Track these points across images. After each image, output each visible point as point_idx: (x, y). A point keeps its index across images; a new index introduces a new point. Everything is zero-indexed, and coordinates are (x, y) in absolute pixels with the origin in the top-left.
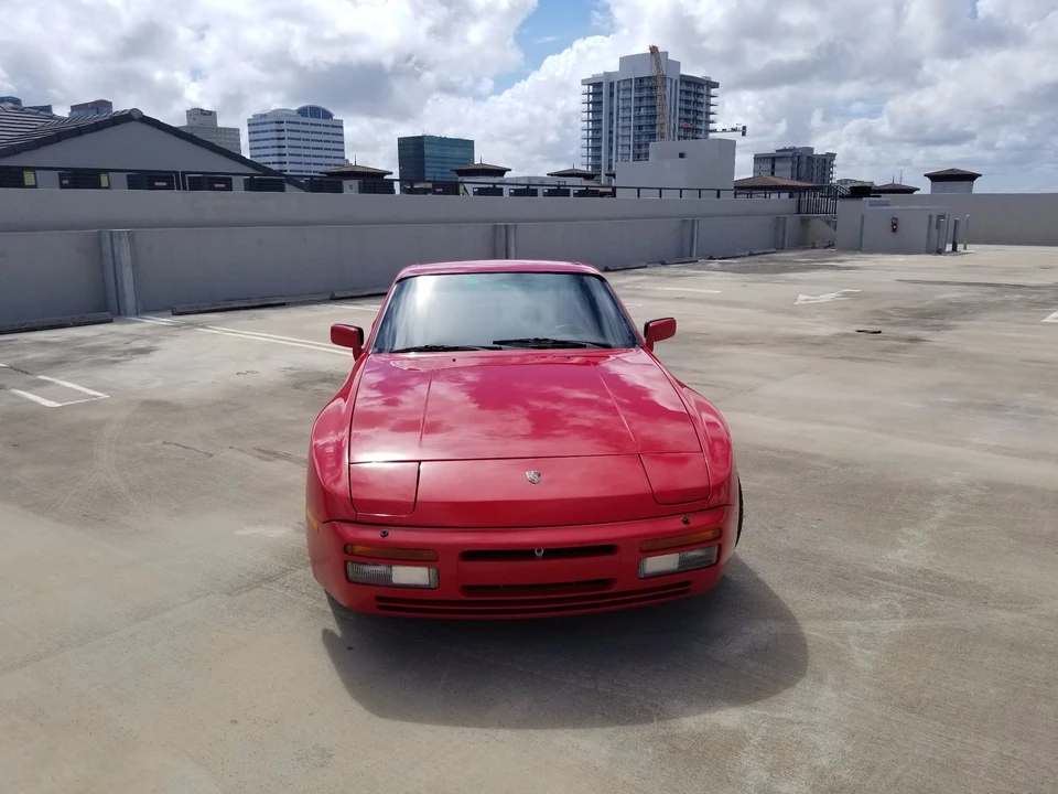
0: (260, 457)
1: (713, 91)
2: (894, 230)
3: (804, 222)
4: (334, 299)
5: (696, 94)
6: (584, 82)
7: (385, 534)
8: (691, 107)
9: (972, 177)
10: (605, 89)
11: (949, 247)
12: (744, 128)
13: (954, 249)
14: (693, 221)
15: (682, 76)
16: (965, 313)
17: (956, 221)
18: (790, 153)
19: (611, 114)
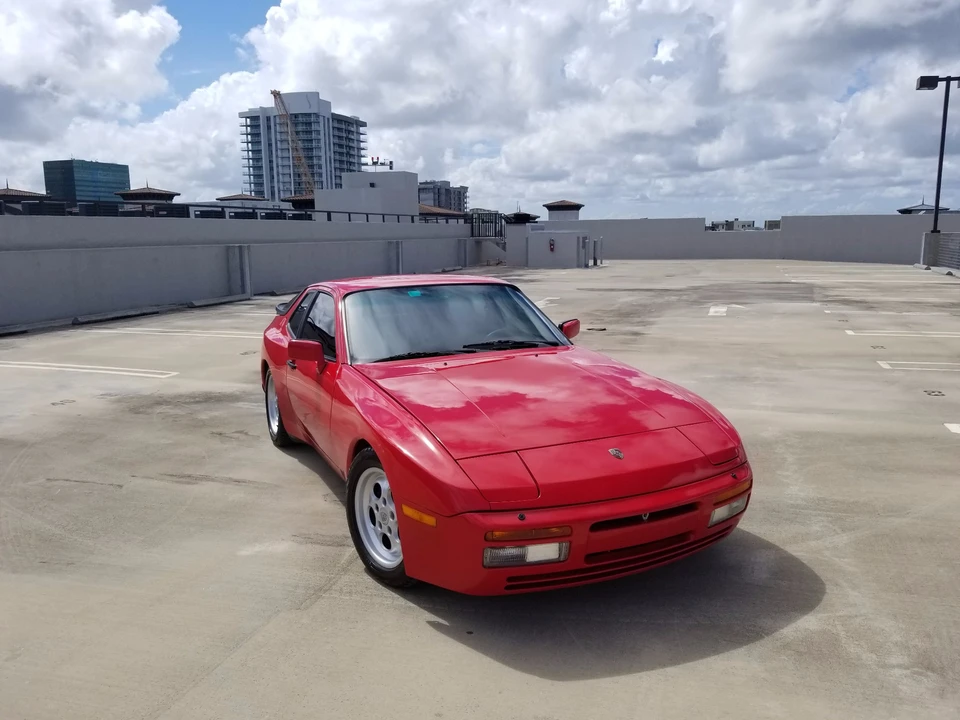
0: (177, 482)
1: (362, 129)
2: (552, 250)
3: (478, 243)
4: (77, 324)
5: (347, 131)
6: (242, 115)
7: (522, 518)
8: (344, 142)
9: (577, 207)
10: (262, 122)
11: (591, 263)
12: (391, 163)
13: (595, 264)
14: (397, 243)
15: (333, 114)
16: (650, 312)
17: (595, 241)
18: (431, 186)
19: (270, 145)
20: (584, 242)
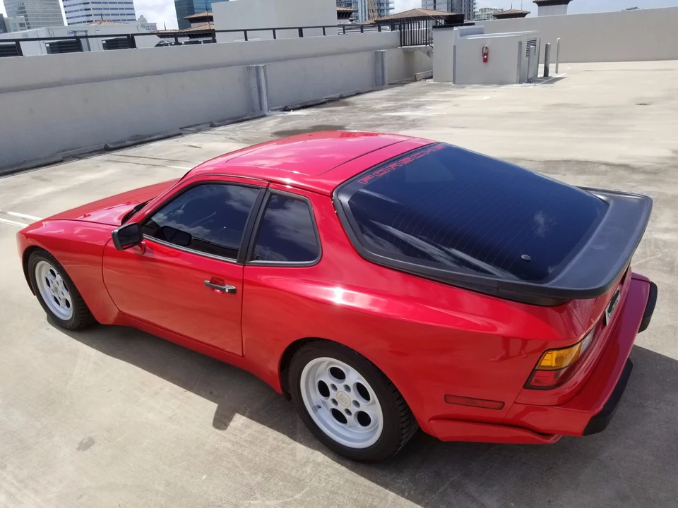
2: (485, 60)
3: (409, 54)
13: (546, 75)
17: (547, 45)
20: (528, 49)
